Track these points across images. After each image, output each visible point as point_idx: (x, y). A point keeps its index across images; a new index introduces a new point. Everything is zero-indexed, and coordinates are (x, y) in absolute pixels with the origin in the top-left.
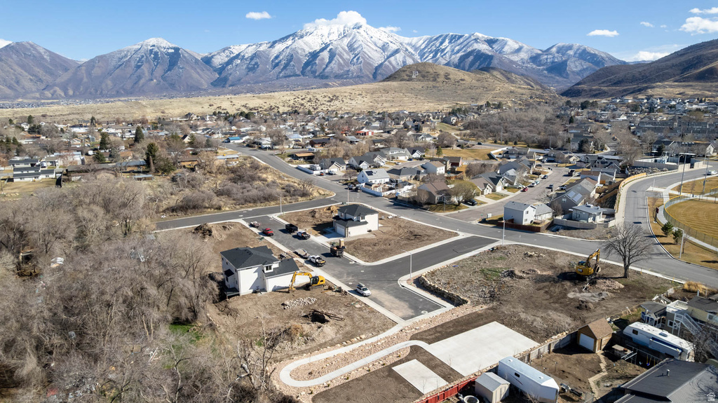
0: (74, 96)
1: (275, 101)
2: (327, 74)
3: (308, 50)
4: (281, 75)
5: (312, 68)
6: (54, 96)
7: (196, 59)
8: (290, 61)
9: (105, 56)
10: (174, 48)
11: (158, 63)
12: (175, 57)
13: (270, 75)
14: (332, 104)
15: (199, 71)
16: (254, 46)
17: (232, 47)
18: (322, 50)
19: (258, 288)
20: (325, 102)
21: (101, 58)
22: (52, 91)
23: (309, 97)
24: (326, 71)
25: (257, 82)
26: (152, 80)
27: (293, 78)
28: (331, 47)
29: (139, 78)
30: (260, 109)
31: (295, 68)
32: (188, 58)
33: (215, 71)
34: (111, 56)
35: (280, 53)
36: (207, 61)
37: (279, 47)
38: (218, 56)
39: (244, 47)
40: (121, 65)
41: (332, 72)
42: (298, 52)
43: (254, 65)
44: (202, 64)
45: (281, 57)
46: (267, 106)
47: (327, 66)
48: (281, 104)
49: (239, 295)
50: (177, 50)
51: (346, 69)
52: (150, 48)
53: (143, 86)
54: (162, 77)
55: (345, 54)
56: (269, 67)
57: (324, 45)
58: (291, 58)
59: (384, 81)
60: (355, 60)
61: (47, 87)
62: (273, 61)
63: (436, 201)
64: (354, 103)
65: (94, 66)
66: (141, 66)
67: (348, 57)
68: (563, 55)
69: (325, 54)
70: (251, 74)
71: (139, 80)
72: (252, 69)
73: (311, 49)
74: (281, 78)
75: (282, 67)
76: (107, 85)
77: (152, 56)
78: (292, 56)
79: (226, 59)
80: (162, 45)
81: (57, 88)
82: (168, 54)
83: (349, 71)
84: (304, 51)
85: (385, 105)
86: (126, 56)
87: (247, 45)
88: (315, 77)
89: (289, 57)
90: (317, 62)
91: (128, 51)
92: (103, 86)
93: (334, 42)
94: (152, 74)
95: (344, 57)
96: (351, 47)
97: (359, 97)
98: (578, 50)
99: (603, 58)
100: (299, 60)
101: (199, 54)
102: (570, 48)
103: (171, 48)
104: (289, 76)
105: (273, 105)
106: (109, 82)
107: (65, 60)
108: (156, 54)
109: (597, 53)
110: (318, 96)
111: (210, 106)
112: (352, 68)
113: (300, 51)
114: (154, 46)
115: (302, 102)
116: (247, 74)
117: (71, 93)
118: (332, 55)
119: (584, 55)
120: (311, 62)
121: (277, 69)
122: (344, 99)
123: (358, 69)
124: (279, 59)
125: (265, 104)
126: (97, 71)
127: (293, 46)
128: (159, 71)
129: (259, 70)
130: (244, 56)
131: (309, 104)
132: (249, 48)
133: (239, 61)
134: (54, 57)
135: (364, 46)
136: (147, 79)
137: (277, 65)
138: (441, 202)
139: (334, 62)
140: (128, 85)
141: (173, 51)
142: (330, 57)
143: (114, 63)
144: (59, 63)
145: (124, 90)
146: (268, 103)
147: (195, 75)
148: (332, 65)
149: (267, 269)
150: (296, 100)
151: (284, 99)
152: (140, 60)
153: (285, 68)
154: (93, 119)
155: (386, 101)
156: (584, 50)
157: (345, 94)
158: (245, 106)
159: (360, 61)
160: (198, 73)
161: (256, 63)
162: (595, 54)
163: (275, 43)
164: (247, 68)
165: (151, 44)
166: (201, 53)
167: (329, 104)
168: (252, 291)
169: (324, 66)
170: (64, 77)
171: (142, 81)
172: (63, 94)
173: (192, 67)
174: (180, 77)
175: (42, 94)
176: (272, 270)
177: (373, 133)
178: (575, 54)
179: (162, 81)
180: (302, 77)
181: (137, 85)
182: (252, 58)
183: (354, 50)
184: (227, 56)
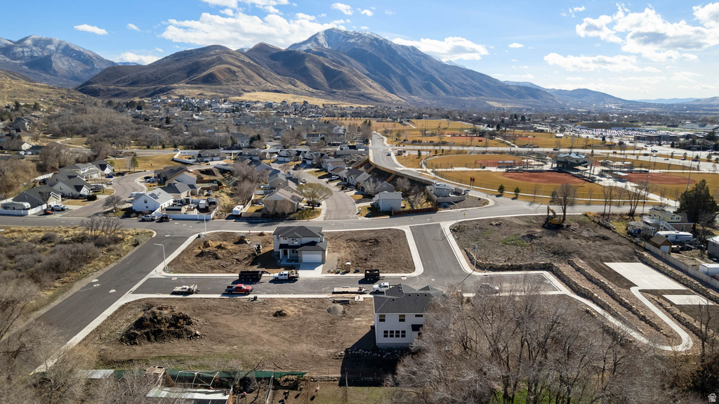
63: (296, 209)
68: (43, 49)
98: (60, 45)
99: (90, 56)
102: (49, 42)
109: (81, 50)
119: (67, 51)
156: (67, 47)
162: (80, 52)
178: (57, 49)
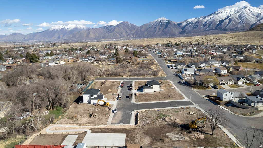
0: (135, 37)
1: (192, 40)
2: (226, 29)
3: (219, 19)
4: (207, 29)
5: (220, 26)
6: (130, 37)
7: (175, 24)
8: (211, 24)
9: (146, 24)
10: (168, 21)
11: (162, 26)
12: (168, 24)
13: (202, 30)
14: (216, 41)
15: (175, 28)
16: (197, 19)
17: (189, 19)
18: (226, 19)
19: (89, 102)
20: (213, 40)
21: (144, 25)
22: (130, 36)
23: (207, 38)
24: (226, 27)
25: (196, 32)
26: (159, 32)
27: (212, 31)
28: (230, 17)
29: (155, 31)
30: (185, 43)
31: (213, 27)
32: (172, 24)
33: (181, 28)
34: (147, 24)
35: (207, 21)
36: (179, 25)
37: (207, 18)
38: (183, 23)
39: (193, 19)
40: (150, 27)
41: (229, 28)
42: (215, 20)
43: (196, 26)
44: (177, 26)
45: (208, 22)
46: (188, 42)
47: (227, 25)
48: (194, 41)
49: (83, 103)
50: (169, 21)
51: (236, 26)
52: (160, 21)
53: (156, 34)
54: (163, 31)
55: (237, 20)
56: (202, 26)
57: (227, 17)
58: (211, 23)
59: (247, 31)
60: (241, 22)
61: (129, 35)
62: (204, 24)
63: (198, 84)
64: (227, 41)
65: (142, 28)
66: (156, 27)
67: (238, 21)
69: (227, 21)
70: (195, 29)
71: (155, 32)
72: (195, 27)
73: (221, 19)
74: (206, 31)
75: (207, 26)
76: (145, 34)
77: (160, 24)
78: (212, 22)
79: (186, 24)
80: (164, 20)
81: (131, 35)
82: (166, 23)
83: (237, 27)
84: (218, 19)
85: (243, 42)
86: (152, 24)
87: (195, 18)
88: (221, 30)
89: (211, 22)
90: (223, 24)
91: (153, 22)
92: (144, 34)
93: (232, 15)
94: (159, 30)
95: (236, 21)
96: (240, 17)
97: (231, 38)
100: (215, 23)
101: (176, 23)
103: (167, 21)
104: (210, 30)
105: (191, 41)
106: (146, 33)
107: (134, 26)
108: (162, 23)
110: (211, 38)
111: (167, 41)
112: (239, 26)
113: (216, 20)
114: (161, 20)
115: (204, 40)
116: (193, 29)
117: (135, 36)
118: (230, 20)
120: (220, 24)
121: (205, 27)
122: (223, 39)
123: (242, 26)
124: (206, 23)
125: (188, 41)
126: (143, 29)
127: (213, 18)
128: (162, 29)
129: (198, 28)
130: (193, 23)
131: (207, 41)
132: (195, 19)
133: (191, 25)
134: (132, 25)
135: (247, 16)
136: (158, 31)
137: (205, 25)
138: (200, 85)
139: (230, 24)
140: (151, 34)
141: (167, 22)
142: (229, 22)
143: (148, 26)
144: (133, 27)
145: (150, 35)
146: (189, 40)
147: (174, 30)
148: (229, 25)
149: (92, 97)
150: (201, 39)
151: (196, 39)
152: (156, 25)
153: (208, 27)
154: (127, 44)
155: (244, 40)
157: (224, 37)
158: (179, 41)
159: (243, 22)
160: (175, 29)
161: (197, 25)
163: (205, 17)
164: (193, 27)
165: (160, 19)
166: (177, 22)
167: (215, 41)
168: (87, 103)
169: (226, 25)
170: (134, 31)
171: (156, 32)
172: (133, 37)
173: (173, 27)
174: (169, 31)
175: (127, 37)
176: (94, 97)
177: (216, 54)
179: (162, 32)
180: (215, 30)
181: (154, 34)
182: (196, 23)
183: (242, 18)
184: (186, 23)
